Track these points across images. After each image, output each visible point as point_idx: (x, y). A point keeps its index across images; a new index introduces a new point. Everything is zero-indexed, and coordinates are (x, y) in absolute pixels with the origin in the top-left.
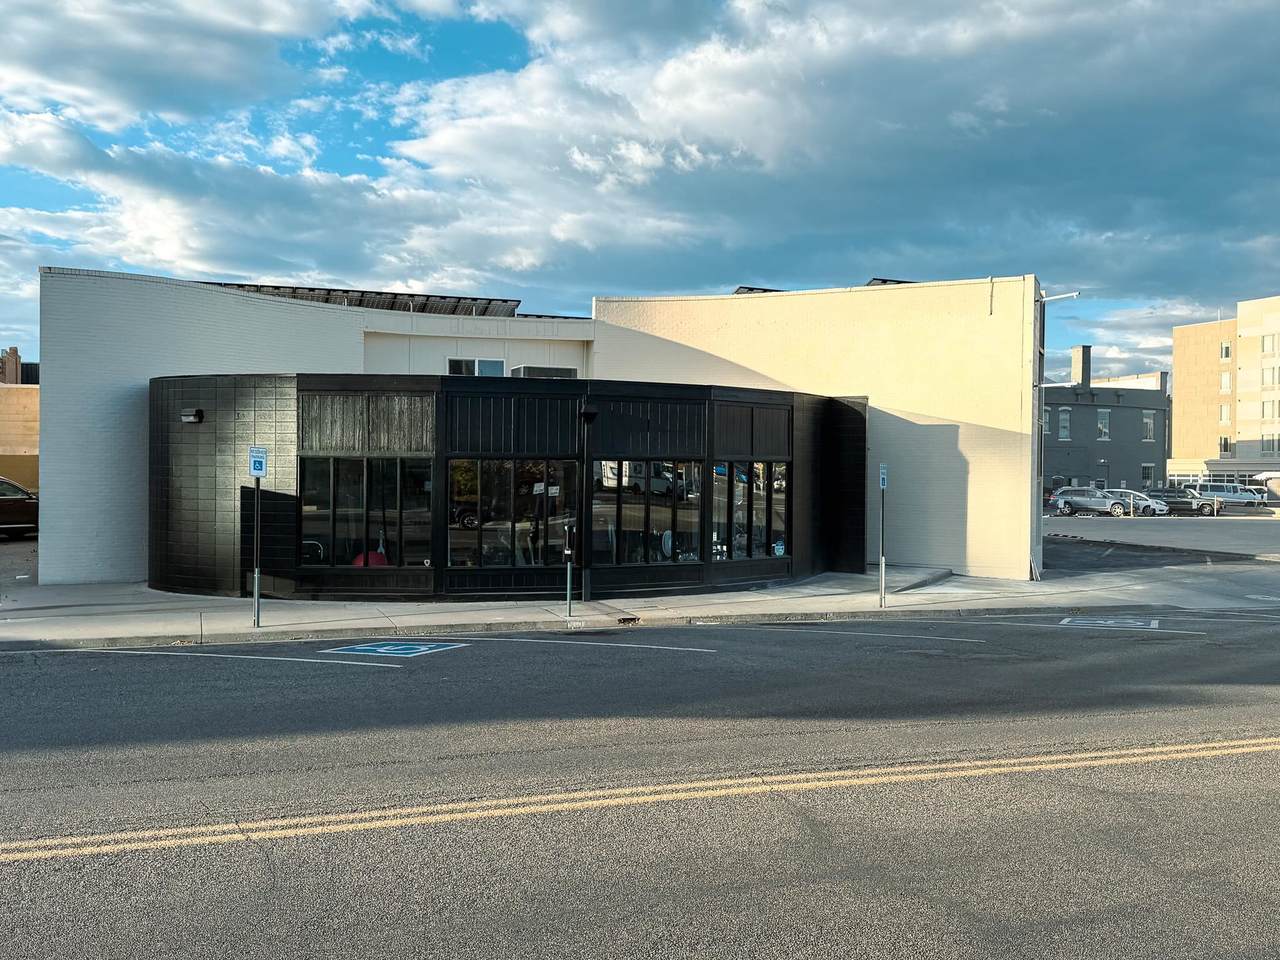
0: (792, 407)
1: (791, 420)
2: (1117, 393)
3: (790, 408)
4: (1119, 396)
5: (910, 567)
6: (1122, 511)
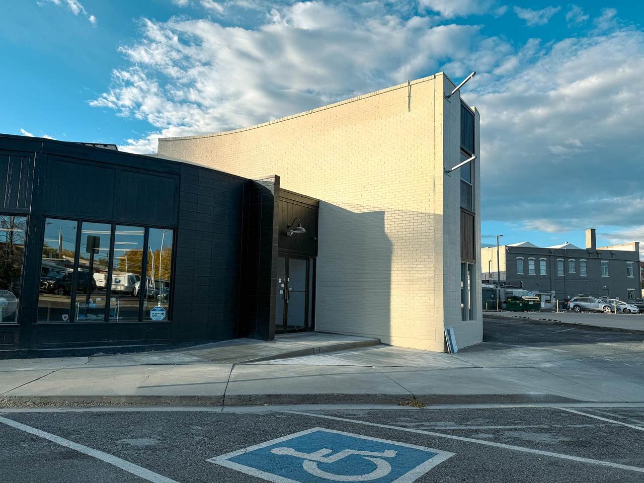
0: (179, 176)
1: (178, 188)
2: (612, 253)
4: (612, 254)
6: (610, 310)
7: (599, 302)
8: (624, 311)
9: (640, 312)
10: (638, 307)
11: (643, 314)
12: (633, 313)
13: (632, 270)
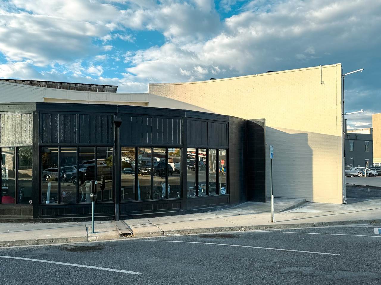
0: (228, 122)
1: (228, 129)
2: (356, 135)
3: (227, 123)
4: (356, 136)
5: (287, 198)
6: (362, 175)
7: (355, 170)
8: (369, 175)
9: (379, 175)
10: (378, 172)
11: (380, 177)
12: (375, 176)
13: (368, 146)
